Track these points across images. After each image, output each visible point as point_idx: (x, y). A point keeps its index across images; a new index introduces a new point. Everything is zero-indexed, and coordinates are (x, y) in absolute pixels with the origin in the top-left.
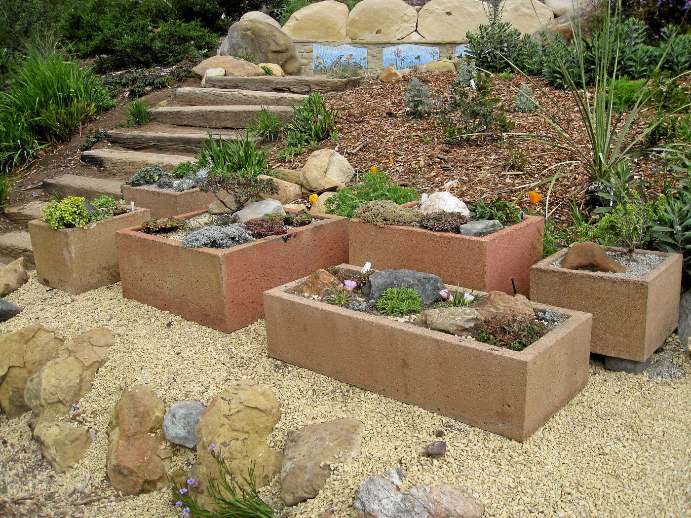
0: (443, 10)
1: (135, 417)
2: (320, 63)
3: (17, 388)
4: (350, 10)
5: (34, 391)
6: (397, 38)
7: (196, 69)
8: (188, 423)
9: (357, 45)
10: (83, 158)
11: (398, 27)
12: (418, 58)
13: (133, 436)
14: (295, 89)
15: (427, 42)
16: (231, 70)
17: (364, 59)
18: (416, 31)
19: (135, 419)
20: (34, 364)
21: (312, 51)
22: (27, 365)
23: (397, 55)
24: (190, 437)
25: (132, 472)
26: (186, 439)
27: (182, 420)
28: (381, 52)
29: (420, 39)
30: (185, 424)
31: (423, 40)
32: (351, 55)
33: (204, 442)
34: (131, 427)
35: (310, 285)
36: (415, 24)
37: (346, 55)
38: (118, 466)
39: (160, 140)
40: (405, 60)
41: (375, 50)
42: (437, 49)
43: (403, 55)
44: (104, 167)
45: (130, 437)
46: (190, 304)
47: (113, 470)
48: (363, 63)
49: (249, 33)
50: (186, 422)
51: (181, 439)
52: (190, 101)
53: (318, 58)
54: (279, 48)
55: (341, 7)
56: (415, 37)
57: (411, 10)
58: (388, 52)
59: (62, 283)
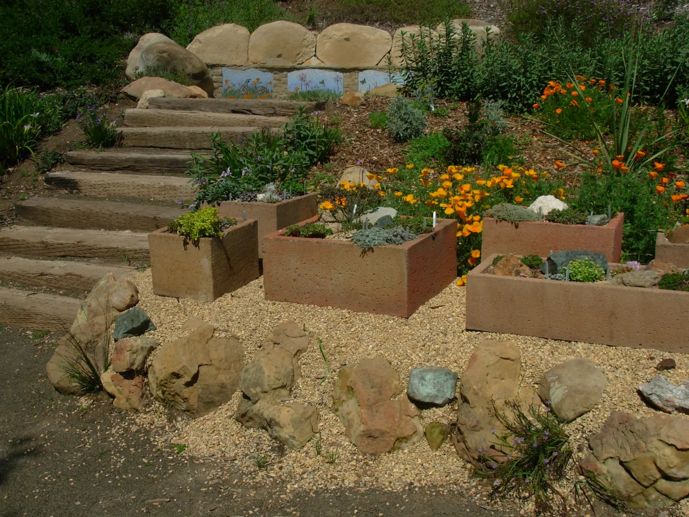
0: (341, 36)
1: (372, 388)
2: (229, 87)
3: (207, 385)
4: (251, 33)
5: (253, 380)
6: (297, 63)
7: (130, 89)
8: (438, 382)
9: (264, 70)
10: (49, 180)
11: (298, 52)
12: (323, 82)
13: (374, 404)
14: (258, 112)
15: (326, 66)
16: (169, 92)
17: (270, 83)
18: (315, 56)
19: (373, 390)
20: (221, 361)
21: (222, 75)
22: (213, 363)
23: (302, 79)
24: (439, 395)
25: (383, 433)
26: (436, 396)
27: (432, 381)
28: (286, 76)
29: (319, 64)
30: (435, 383)
31: (323, 65)
32: (258, 79)
33: (474, 390)
34: (370, 397)
35: (501, 266)
36: (314, 49)
37: (254, 79)
38: (368, 430)
39: (137, 161)
40: (310, 85)
41: (280, 75)
42: (341, 75)
43: (307, 80)
44: (78, 189)
45: (371, 405)
46: (361, 296)
47: (361, 435)
48: (269, 88)
49: (165, 55)
50: (436, 382)
51: (431, 397)
52: (143, 123)
53: (227, 81)
54: (196, 71)
55: (243, 31)
56: (314, 62)
57: (310, 35)
58: (293, 77)
59: (192, 291)
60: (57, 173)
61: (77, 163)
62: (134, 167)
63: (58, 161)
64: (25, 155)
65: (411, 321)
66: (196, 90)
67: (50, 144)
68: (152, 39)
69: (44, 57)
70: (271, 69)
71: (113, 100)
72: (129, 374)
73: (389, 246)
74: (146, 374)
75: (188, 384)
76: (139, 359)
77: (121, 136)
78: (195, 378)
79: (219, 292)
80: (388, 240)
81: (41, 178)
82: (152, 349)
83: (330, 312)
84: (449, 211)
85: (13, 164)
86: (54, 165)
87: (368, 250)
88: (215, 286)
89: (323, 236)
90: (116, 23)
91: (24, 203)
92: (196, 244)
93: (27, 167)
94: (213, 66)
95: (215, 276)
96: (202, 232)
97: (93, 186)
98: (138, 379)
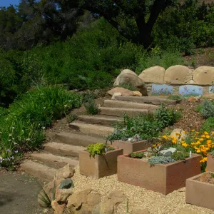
0: (203, 71)
2: (154, 91)
3: (84, 211)
4: (165, 70)
5: (97, 212)
6: (184, 82)
7: (110, 92)
9: (169, 85)
10: (70, 126)
11: (185, 78)
12: (194, 90)
14: (154, 103)
16: (124, 94)
17: (172, 90)
18: (192, 79)
20: (91, 202)
21: (151, 87)
22: (88, 203)
23: (185, 89)
28: (179, 88)
31: (195, 83)
32: (167, 89)
36: (192, 76)
37: (165, 89)
39: (103, 121)
40: (189, 91)
41: (176, 87)
43: (187, 89)
44: (79, 130)
48: (171, 92)
49: (127, 79)
53: (153, 89)
54: (140, 85)
55: (162, 69)
56: (192, 82)
57: (190, 71)
58: (181, 88)
59: (92, 174)
60: (74, 124)
61: (82, 120)
62: (101, 123)
63: (75, 119)
64: (64, 116)
65: (167, 196)
66: (137, 93)
67: (74, 112)
68: (126, 72)
69: (83, 78)
70: (172, 85)
71: (103, 96)
72: (60, 202)
73: (161, 165)
74: (67, 204)
75: (77, 210)
76: (65, 197)
77: (100, 111)
78: (80, 208)
79: (101, 176)
80: (162, 162)
81: (68, 125)
82: (70, 194)
83: (138, 189)
84: (198, 151)
85: (60, 119)
86: (73, 120)
87: (152, 165)
88: (99, 174)
89: (141, 158)
90: (114, 65)
91: (58, 134)
92: (94, 156)
93: (64, 120)
94: (148, 83)
95: (99, 170)
96: (96, 152)
97: (84, 129)
98: (63, 205)
